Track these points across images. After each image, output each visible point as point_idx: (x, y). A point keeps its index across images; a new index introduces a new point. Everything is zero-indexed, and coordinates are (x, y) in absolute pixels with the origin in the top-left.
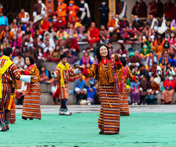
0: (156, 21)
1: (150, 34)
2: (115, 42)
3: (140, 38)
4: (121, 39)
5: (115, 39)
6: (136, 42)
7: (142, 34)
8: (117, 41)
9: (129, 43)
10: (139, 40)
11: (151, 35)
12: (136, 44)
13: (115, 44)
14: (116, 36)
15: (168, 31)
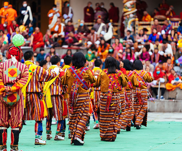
0: (104, 26)
1: (95, 39)
2: (60, 48)
3: (85, 43)
4: (66, 44)
5: (60, 44)
6: (81, 48)
7: (87, 39)
8: (61, 46)
9: (74, 49)
10: (84, 46)
11: (96, 41)
12: (81, 49)
13: (59, 49)
14: (61, 41)
15: (114, 37)
